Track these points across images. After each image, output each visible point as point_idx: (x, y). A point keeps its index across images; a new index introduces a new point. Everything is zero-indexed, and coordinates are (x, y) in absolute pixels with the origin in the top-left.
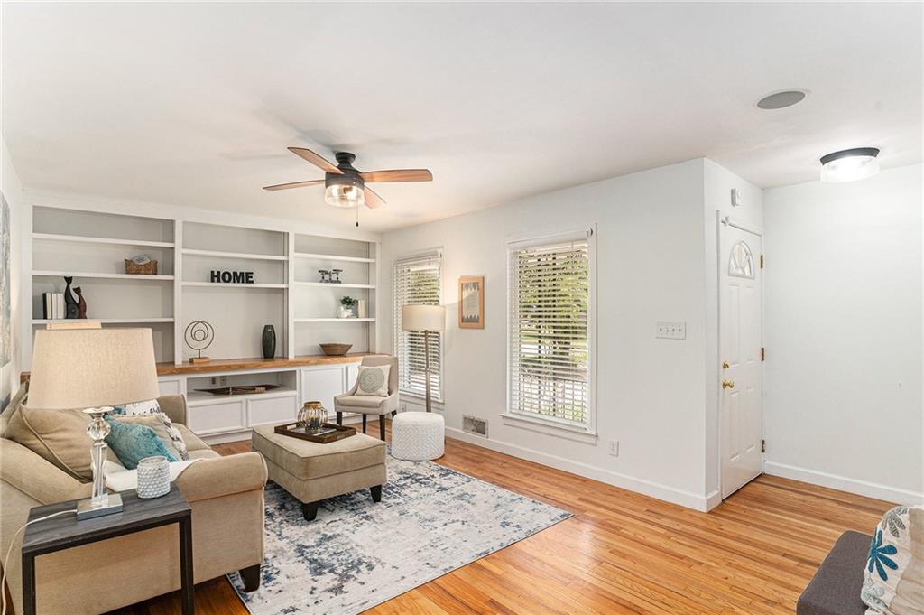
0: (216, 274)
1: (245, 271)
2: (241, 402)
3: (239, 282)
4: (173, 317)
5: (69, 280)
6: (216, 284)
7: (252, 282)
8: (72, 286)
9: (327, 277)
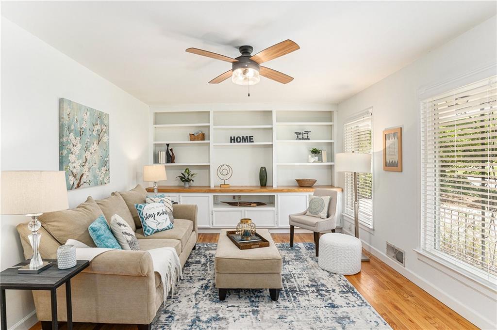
0: (233, 138)
1: (248, 136)
2: (241, 211)
3: (245, 142)
4: (209, 162)
5: (168, 145)
6: (233, 144)
7: (253, 142)
8: (169, 148)
9: (300, 136)
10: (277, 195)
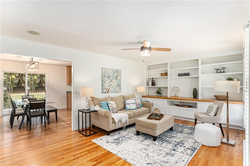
0: (179, 74)
1: (187, 73)
2: (179, 109)
3: (185, 76)
4: (167, 86)
5: (152, 79)
6: (179, 77)
7: (189, 75)
8: (153, 80)
10: (198, 103)
